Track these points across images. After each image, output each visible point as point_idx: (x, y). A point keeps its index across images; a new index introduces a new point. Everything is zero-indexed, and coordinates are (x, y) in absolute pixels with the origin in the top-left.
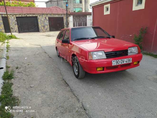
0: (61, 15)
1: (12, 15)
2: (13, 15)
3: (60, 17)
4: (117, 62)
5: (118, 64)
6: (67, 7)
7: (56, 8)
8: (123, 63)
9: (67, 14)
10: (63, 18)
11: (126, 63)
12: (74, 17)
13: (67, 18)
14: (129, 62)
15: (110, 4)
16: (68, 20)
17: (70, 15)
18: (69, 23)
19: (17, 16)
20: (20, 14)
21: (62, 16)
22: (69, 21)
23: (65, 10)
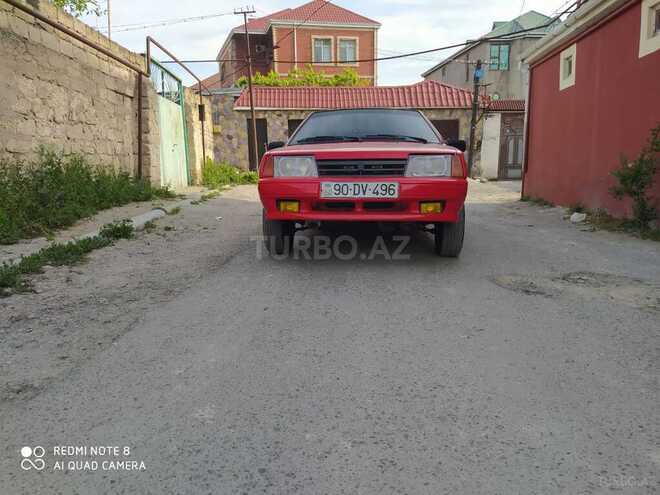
0: (451, 113)
1: (278, 113)
2: (280, 115)
3: (447, 118)
4: (337, 187)
5: (341, 195)
6: (476, 79)
7: (433, 87)
8: (361, 195)
9: (475, 107)
10: (456, 123)
11: (375, 196)
12: (508, 119)
13: (474, 122)
14: (388, 196)
15: (575, 45)
16: (476, 132)
17: (487, 112)
18: (480, 143)
19: (292, 117)
20: (302, 111)
21: (455, 116)
22: (481, 134)
23: (469, 93)
